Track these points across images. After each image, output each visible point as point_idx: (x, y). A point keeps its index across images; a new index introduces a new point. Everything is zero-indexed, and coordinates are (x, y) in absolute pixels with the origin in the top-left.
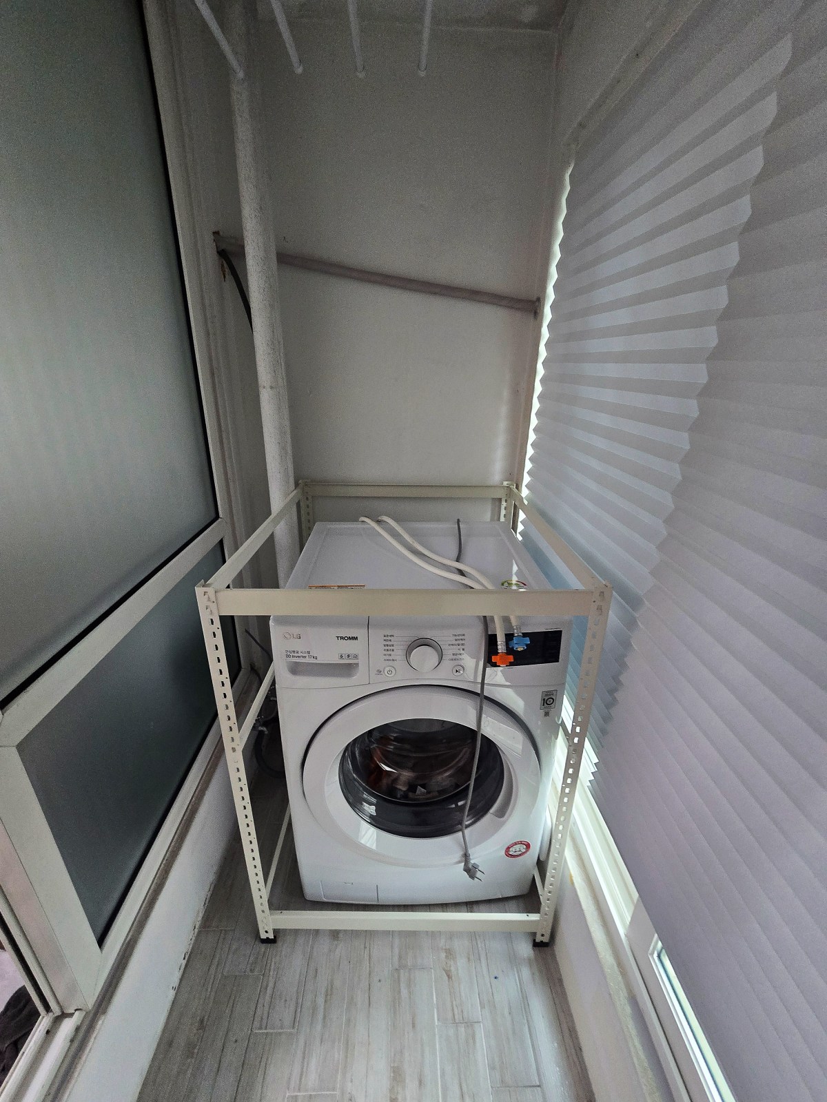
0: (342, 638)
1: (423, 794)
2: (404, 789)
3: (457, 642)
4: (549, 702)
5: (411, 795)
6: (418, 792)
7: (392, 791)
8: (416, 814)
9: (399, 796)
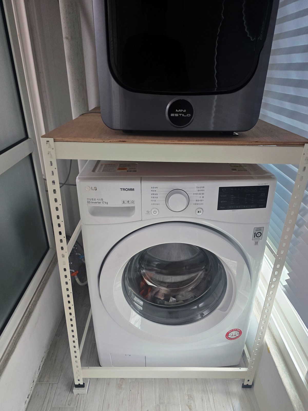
0: (124, 189)
2: (162, 299)
3: (199, 192)
4: (258, 234)
6: (171, 300)
7: (154, 299)
9: (158, 303)
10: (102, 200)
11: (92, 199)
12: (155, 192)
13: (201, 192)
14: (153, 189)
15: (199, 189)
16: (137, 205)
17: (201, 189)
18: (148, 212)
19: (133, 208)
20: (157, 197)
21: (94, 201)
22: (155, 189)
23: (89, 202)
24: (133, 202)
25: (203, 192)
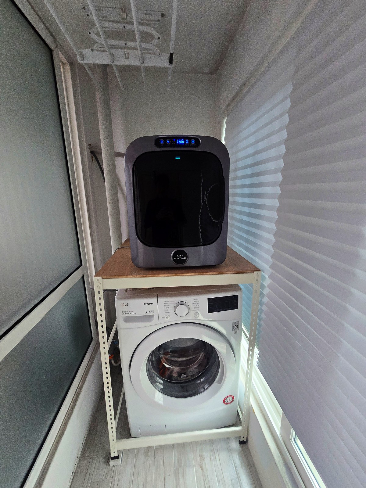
0: (146, 304)
1: (184, 377)
2: (176, 376)
3: (196, 302)
4: (236, 326)
5: (179, 378)
6: (182, 377)
7: (170, 377)
8: (182, 387)
9: (173, 380)
10: (132, 311)
11: (126, 311)
12: (167, 305)
13: (197, 302)
14: (165, 303)
15: (195, 300)
16: (155, 314)
17: (197, 300)
18: (163, 318)
19: (153, 315)
20: (168, 308)
21: (126, 313)
22: (167, 303)
23: (123, 314)
24: (152, 312)
25: (198, 302)
